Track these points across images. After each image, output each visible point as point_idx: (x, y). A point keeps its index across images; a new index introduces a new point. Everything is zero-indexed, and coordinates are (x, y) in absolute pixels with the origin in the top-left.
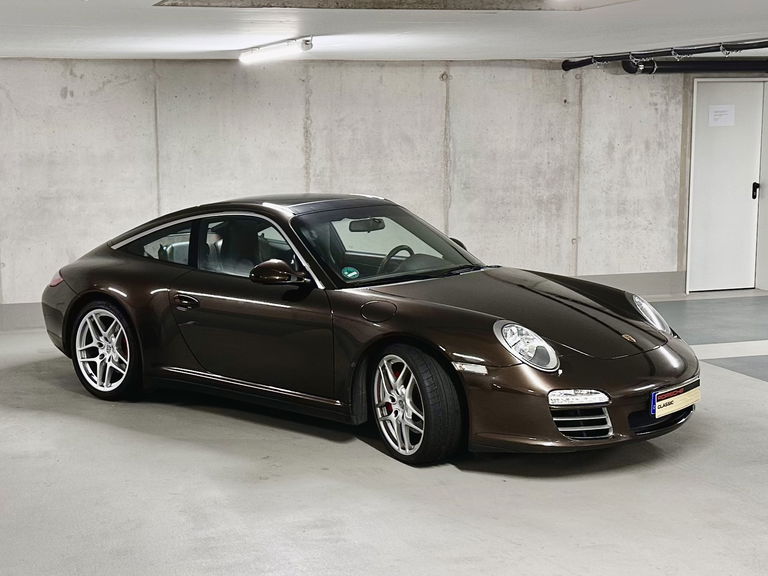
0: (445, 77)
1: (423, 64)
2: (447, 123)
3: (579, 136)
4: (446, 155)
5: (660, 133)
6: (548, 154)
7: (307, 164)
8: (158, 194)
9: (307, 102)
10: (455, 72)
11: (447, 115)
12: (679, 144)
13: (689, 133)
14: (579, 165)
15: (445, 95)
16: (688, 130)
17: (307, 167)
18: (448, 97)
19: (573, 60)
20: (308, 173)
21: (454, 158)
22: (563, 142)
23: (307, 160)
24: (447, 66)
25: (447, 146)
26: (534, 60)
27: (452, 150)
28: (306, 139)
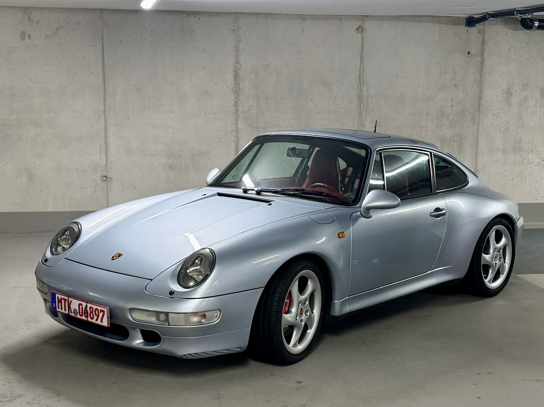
1: (341, 18)
2: (361, 69)
3: (480, 84)
4: (360, 98)
6: (451, 97)
7: (237, 102)
8: (105, 125)
9: (237, 49)
10: (369, 26)
11: (362, 62)
14: (479, 108)
15: (361, 45)
17: (236, 105)
18: (362, 48)
19: (476, 16)
20: (237, 110)
21: (367, 100)
22: (466, 88)
23: (237, 99)
24: (362, 20)
25: (361, 90)
26: (441, 17)
27: (365, 93)
28: (236, 81)
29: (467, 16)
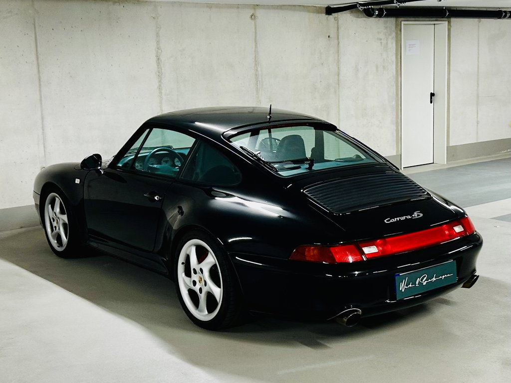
0: (253, 17)
1: (238, 6)
2: (256, 52)
4: (257, 76)
5: (384, 59)
6: (320, 74)
7: (160, 86)
8: (42, 115)
10: (260, 14)
11: (256, 46)
12: (394, 66)
13: (399, 60)
14: (338, 83)
16: (399, 57)
17: (160, 88)
18: (256, 33)
19: (332, 6)
20: (161, 93)
21: (262, 79)
22: (329, 66)
23: (160, 82)
24: (254, 9)
25: (257, 70)
26: (309, 6)
27: (260, 73)
28: (158, 66)
29: (326, 6)
